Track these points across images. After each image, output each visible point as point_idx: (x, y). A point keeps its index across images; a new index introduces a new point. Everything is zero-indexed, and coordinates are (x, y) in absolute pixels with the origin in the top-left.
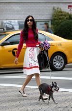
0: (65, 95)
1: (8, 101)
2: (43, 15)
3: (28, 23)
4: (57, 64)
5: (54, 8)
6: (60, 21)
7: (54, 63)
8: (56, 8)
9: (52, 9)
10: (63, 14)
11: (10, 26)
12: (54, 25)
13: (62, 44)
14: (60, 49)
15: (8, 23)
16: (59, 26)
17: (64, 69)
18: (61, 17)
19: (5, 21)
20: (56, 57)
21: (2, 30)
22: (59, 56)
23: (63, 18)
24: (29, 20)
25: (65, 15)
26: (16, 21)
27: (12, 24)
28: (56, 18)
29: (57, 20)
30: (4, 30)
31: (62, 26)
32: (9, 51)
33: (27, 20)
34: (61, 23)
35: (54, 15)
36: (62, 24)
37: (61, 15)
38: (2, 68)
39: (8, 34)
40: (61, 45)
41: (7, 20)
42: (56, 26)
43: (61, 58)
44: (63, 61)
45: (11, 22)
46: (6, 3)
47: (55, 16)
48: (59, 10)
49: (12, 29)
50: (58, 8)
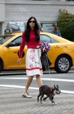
0: (70, 98)
1: (13, 102)
2: (49, 17)
3: (30, 24)
4: (62, 66)
5: (60, 11)
6: (66, 23)
7: (59, 65)
8: (62, 11)
9: (58, 11)
10: (69, 16)
11: (16, 28)
12: (60, 27)
13: (68, 46)
14: (65, 51)
15: (14, 25)
16: (65, 28)
17: (70, 71)
18: (68, 19)
19: (11, 23)
20: (61, 59)
21: (8, 31)
22: (64, 59)
23: (69, 21)
24: (31, 22)
25: (71, 18)
26: (22, 23)
27: (18, 25)
28: (62, 20)
29: (63, 22)
30: (10, 31)
31: (68, 28)
32: (15, 52)
33: (29, 21)
34: (66, 25)
35: (60, 17)
36: (68, 26)
37: (67, 18)
38: (7, 69)
39: (14, 35)
40: (66, 47)
41: (13, 21)
42: (61, 28)
43: (67, 60)
44: (68, 63)
45: (16, 23)
46: (13, 4)
47: (61, 19)
48: (65, 12)
49: (18, 30)
50: (64, 10)
